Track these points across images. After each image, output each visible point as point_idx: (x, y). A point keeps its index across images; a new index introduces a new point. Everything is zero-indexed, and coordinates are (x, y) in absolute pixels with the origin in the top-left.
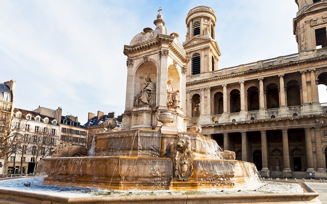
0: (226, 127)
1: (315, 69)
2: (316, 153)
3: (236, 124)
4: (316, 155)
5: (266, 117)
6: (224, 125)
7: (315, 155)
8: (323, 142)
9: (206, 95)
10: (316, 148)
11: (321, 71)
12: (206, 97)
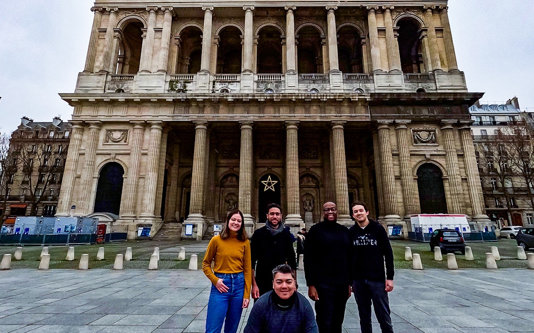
0: (204, 106)
1: (393, 8)
2: (400, 179)
3: (230, 99)
4: (402, 185)
5: (299, 90)
6: (200, 99)
7: (398, 183)
8: (414, 155)
9: (159, 26)
10: (400, 167)
11: (402, 13)
12: (158, 30)
